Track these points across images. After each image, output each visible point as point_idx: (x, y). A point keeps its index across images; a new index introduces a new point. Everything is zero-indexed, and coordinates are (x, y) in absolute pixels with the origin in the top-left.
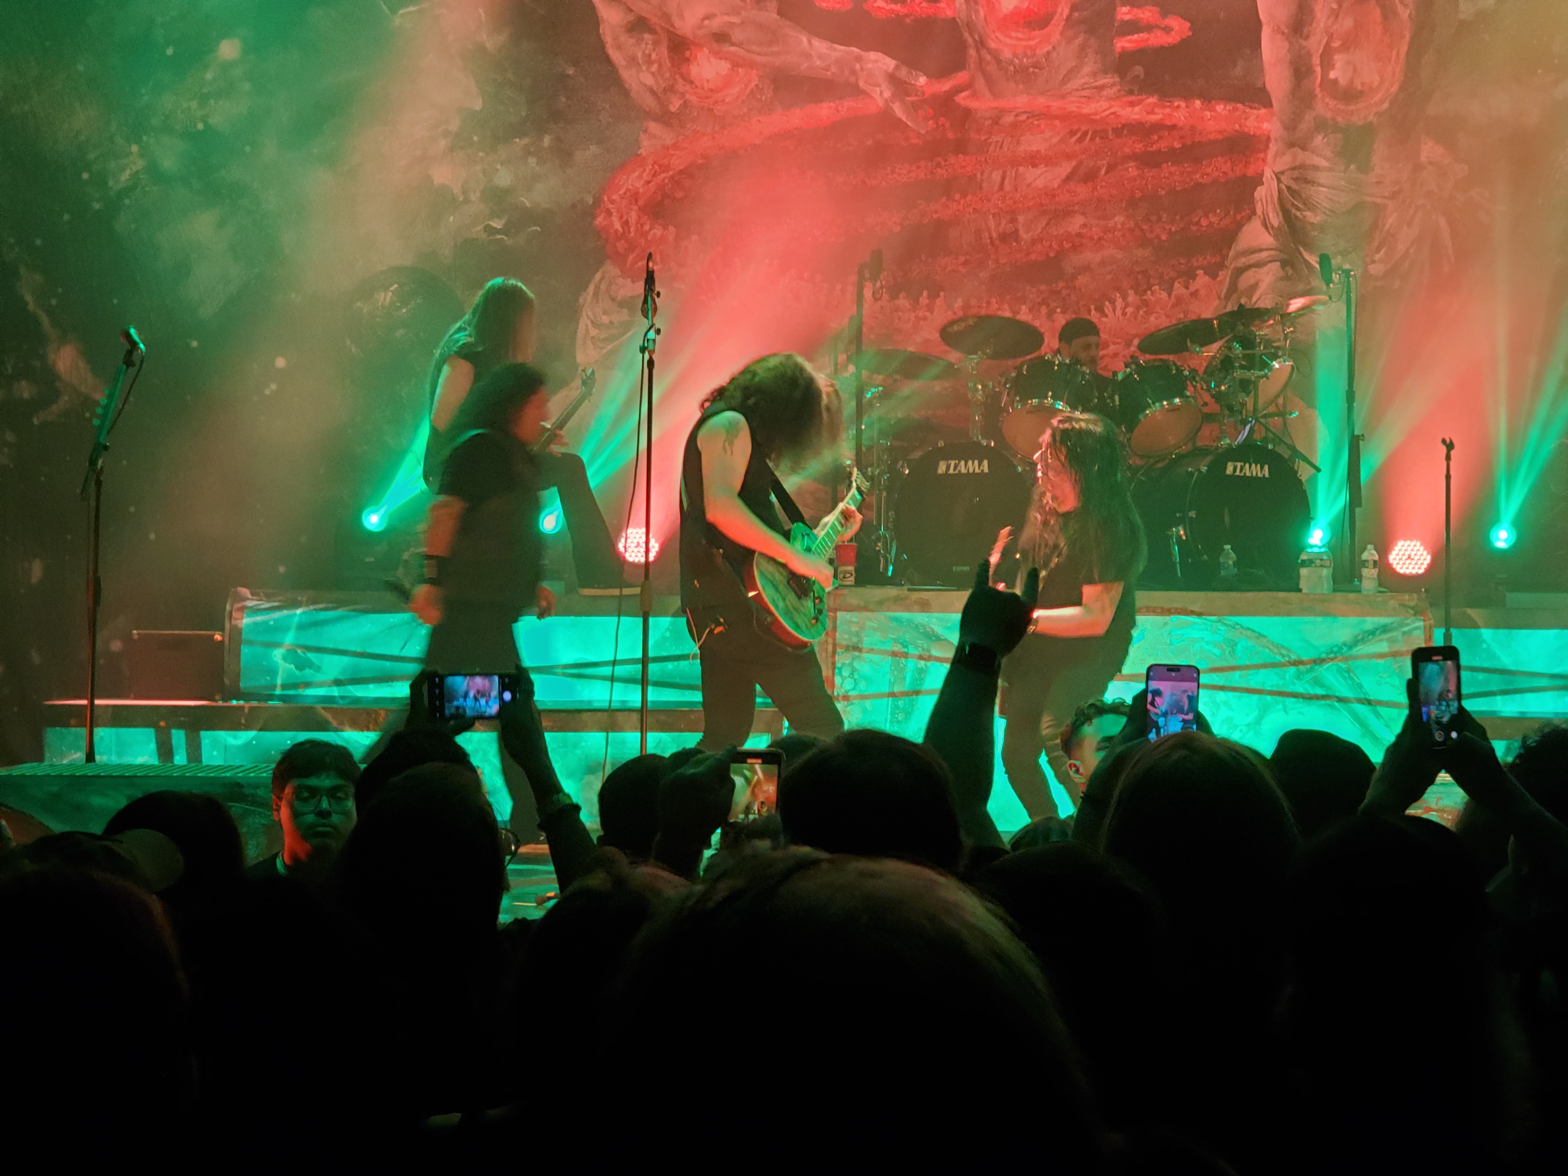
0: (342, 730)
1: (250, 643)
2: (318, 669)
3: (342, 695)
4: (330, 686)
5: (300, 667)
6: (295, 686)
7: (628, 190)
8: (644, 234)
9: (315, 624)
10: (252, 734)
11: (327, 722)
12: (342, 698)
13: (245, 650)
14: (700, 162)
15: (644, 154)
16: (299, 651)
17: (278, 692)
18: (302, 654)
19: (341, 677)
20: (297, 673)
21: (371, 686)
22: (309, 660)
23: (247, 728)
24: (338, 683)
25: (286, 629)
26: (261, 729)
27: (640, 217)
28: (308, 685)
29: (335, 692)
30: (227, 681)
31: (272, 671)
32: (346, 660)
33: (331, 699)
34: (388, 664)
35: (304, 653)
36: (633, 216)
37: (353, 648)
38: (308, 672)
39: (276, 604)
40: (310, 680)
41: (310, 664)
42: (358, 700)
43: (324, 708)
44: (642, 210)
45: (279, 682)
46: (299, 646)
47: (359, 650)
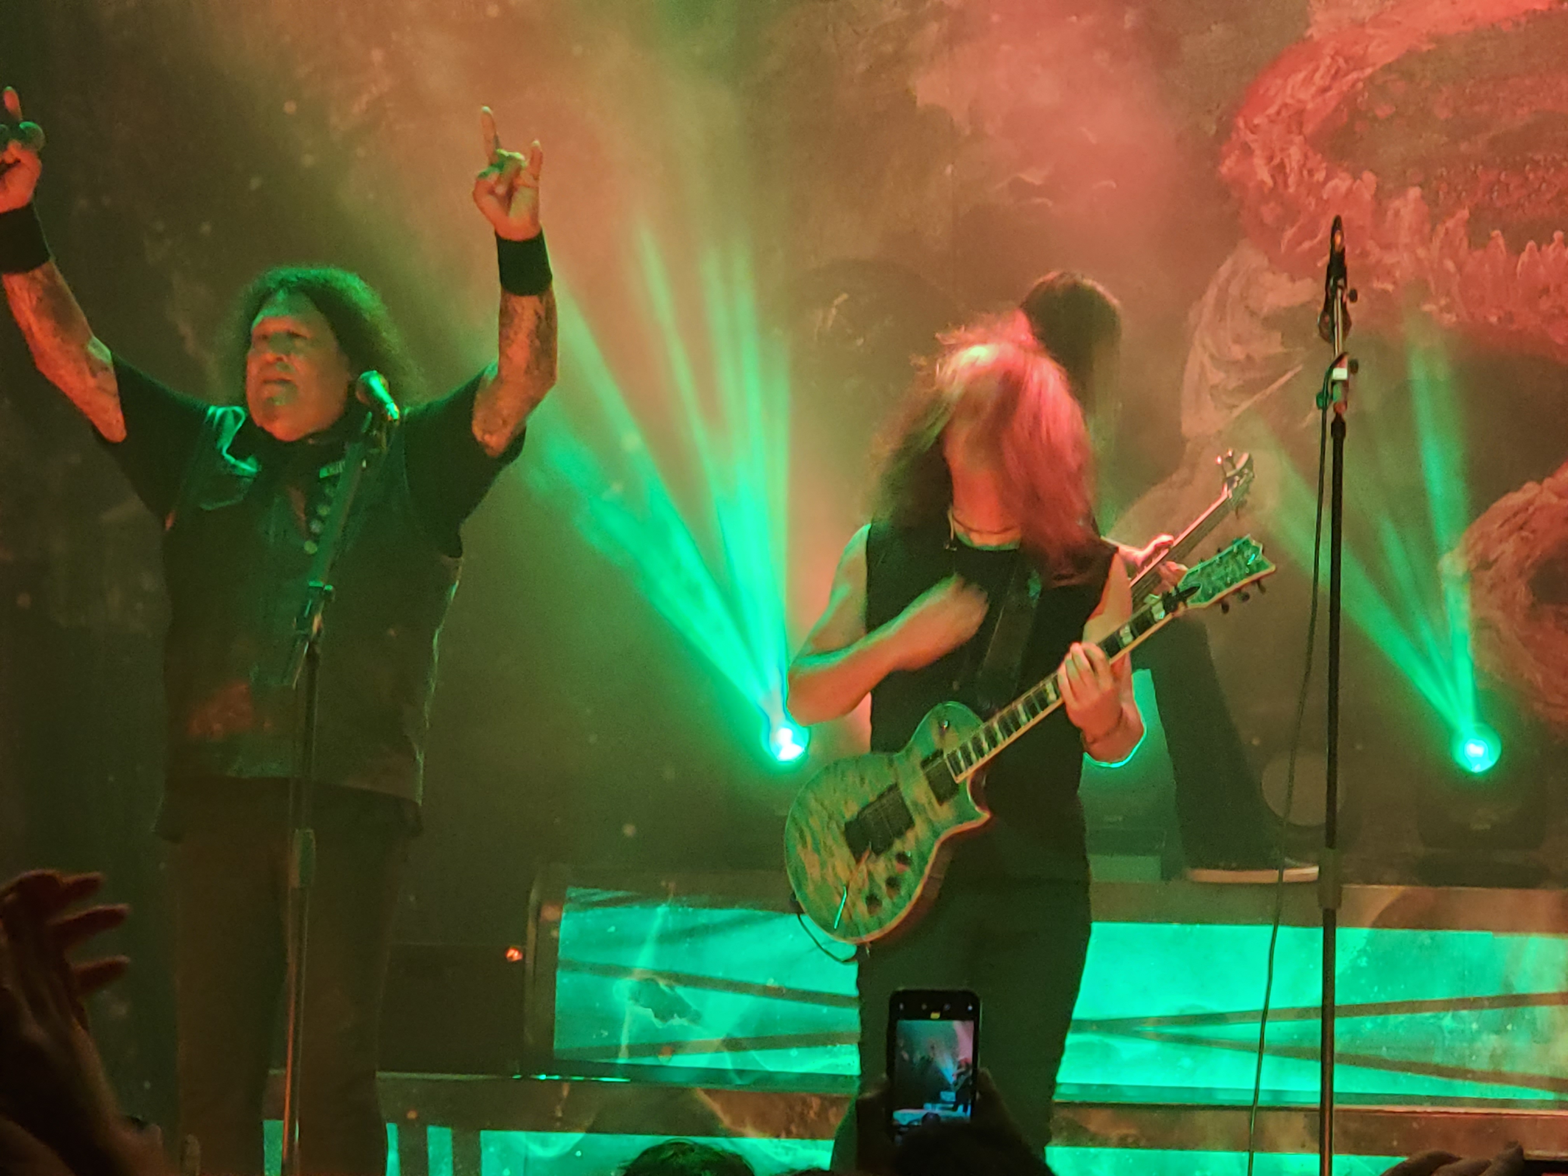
0: (741, 1135)
1: (573, 967)
2: (696, 1018)
3: (740, 1067)
4: (717, 1050)
5: (663, 1014)
6: (655, 1049)
7: (1286, 105)
8: (1315, 189)
9: (691, 933)
10: (576, 1137)
11: (713, 1117)
12: (740, 1073)
13: (564, 980)
14: (1425, 48)
15: (1317, 36)
16: (662, 984)
17: (622, 1060)
18: (666, 989)
19: (738, 1035)
20: (658, 1023)
21: (794, 1052)
22: (679, 1000)
23: (566, 1126)
24: (732, 1044)
25: (640, 942)
26: (591, 1130)
27: (1306, 157)
28: (675, 1048)
29: (727, 1061)
30: (529, 1038)
31: (613, 1021)
32: (746, 1002)
33: (719, 1075)
34: (825, 1010)
35: (671, 988)
36: (1295, 154)
37: (759, 980)
38: (676, 1021)
39: (620, 894)
40: (680, 1038)
41: (681, 1009)
42: (769, 1077)
43: (708, 1092)
44: (1313, 143)
45: (624, 1041)
46: (660, 974)
47: (771, 982)
